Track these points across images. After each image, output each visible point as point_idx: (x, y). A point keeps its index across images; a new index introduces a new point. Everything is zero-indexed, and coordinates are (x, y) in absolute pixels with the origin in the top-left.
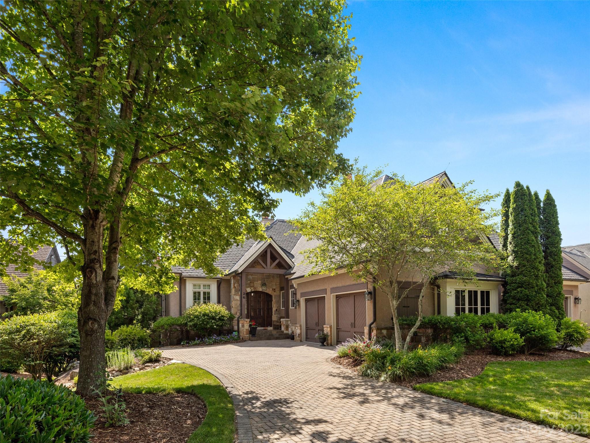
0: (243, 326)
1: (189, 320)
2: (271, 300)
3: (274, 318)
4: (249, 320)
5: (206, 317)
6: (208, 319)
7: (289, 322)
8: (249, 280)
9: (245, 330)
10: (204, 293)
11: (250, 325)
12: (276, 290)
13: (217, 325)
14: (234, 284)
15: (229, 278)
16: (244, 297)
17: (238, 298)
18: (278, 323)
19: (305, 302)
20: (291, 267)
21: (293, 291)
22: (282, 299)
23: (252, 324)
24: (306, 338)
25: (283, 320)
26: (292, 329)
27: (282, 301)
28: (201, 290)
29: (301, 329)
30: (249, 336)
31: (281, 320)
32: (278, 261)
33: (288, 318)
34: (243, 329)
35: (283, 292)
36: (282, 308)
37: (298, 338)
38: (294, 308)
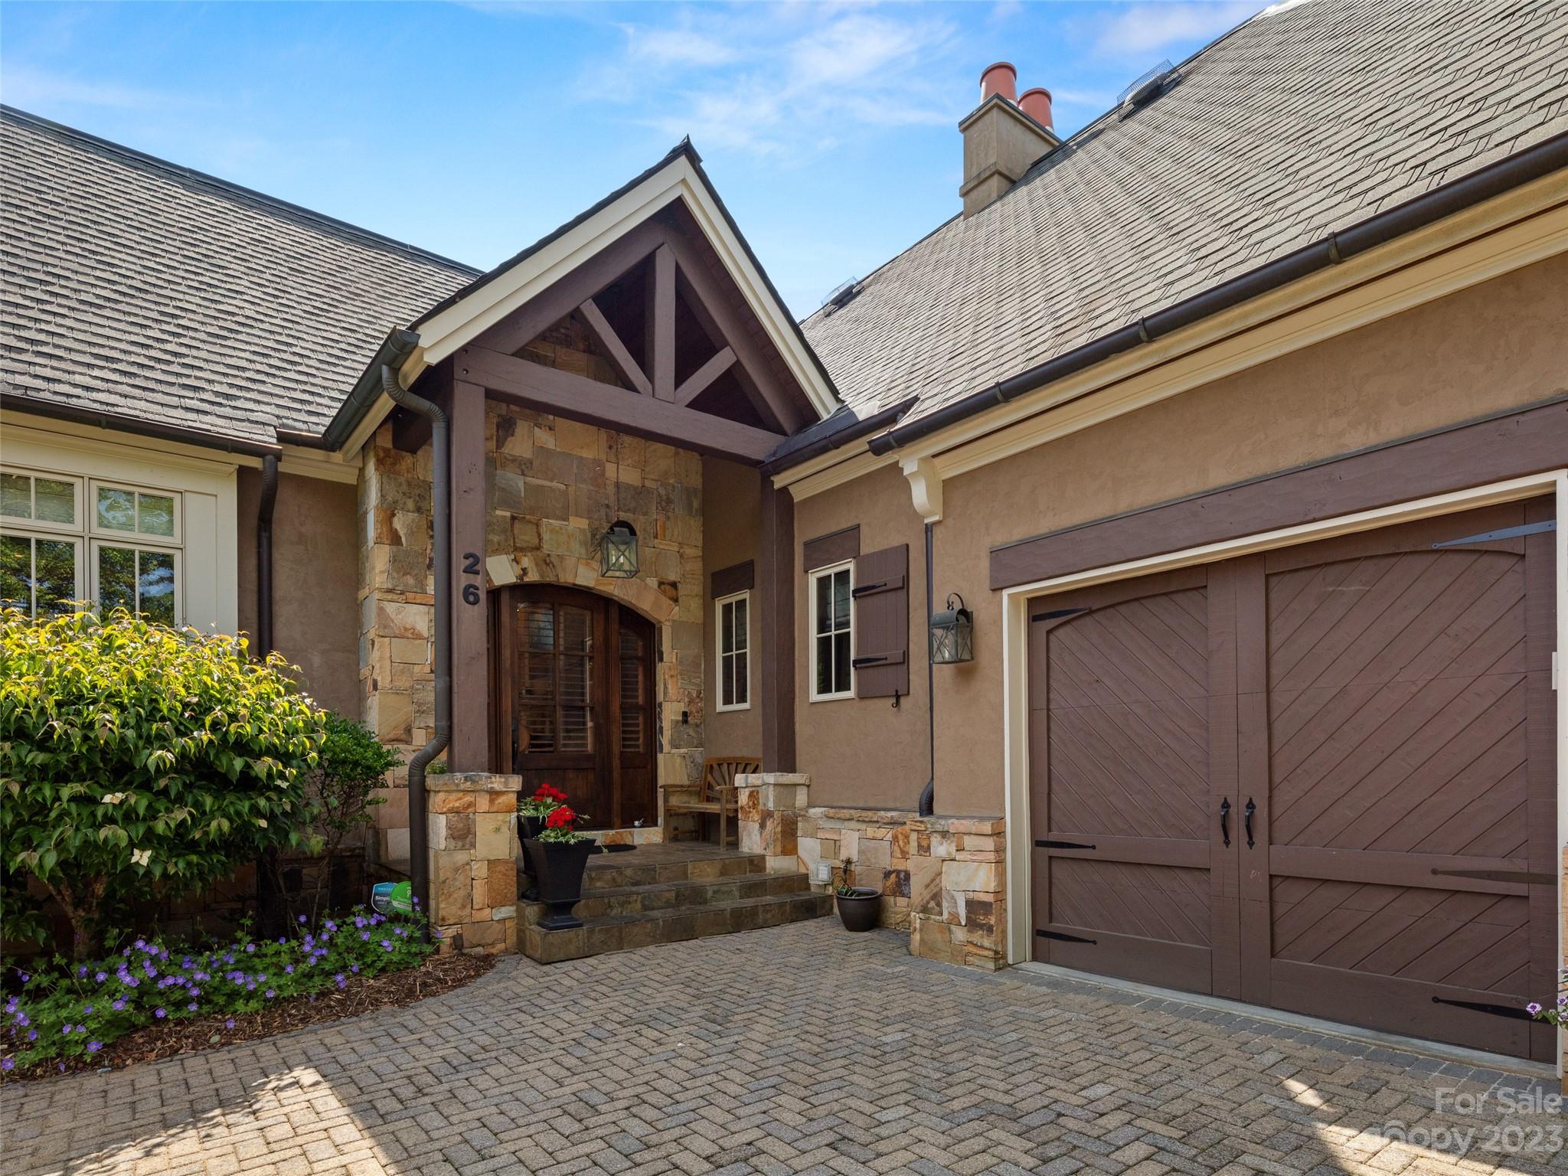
0: (463, 835)
2: (651, 657)
4: (516, 783)
7: (801, 798)
8: (505, 504)
9: (480, 870)
11: (527, 829)
12: (682, 590)
13: (173, 845)
14: (388, 515)
15: (352, 479)
16: (466, 620)
17: (420, 618)
18: (709, 800)
19: (1034, 619)
20: (816, 417)
21: (843, 577)
22: (727, 647)
23: (543, 813)
24: (1038, 933)
25: (754, 779)
26: (851, 844)
27: (727, 661)
28: (77, 527)
29: (1000, 862)
30: (520, 916)
31: (739, 779)
32: (738, 363)
33: (793, 770)
34: (461, 857)
35: (733, 599)
36: (720, 707)
37: (960, 935)
38: (850, 694)
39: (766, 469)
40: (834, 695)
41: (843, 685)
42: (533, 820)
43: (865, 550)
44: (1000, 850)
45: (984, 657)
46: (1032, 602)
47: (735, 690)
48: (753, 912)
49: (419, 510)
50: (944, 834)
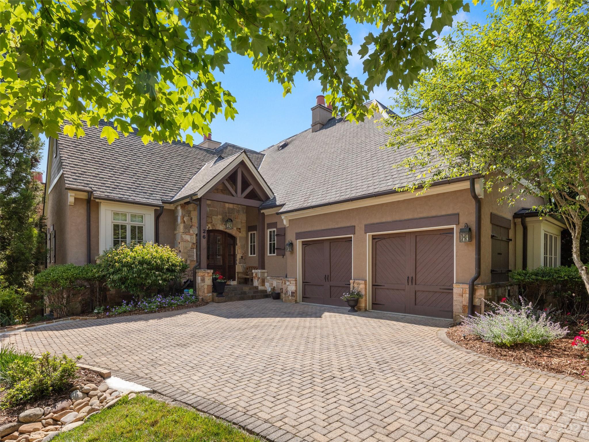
0: (203, 280)
1: (112, 270)
2: (234, 244)
3: (239, 268)
4: (212, 271)
5: (145, 266)
6: (148, 269)
7: (266, 275)
9: (206, 287)
10: (133, 228)
11: (214, 280)
12: (242, 230)
13: (164, 280)
14: (183, 217)
15: (173, 208)
16: (204, 237)
18: (247, 275)
19: (303, 245)
20: (270, 198)
21: (274, 231)
22: (251, 243)
23: (217, 277)
24: (303, 297)
25: (256, 271)
26: (275, 283)
27: (251, 246)
28: (127, 222)
29: (296, 285)
30: (213, 295)
31: (253, 271)
32: (254, 188)
33: (264, 269)
34: (203, 284)
35: (253, 232)
36: (250, 255)
37: (290, 298)
38: (275, 255)
39: (259, 209)
40: (272, 255)
41: (274, 253)
42: (215, 278)
43: (278, 227)
44: (296, 283)
45: (295, 251)
46: (303, 242)
47: (253, 252)
48: (256, 296)
49: (189, 216)
50: (288, 281)
